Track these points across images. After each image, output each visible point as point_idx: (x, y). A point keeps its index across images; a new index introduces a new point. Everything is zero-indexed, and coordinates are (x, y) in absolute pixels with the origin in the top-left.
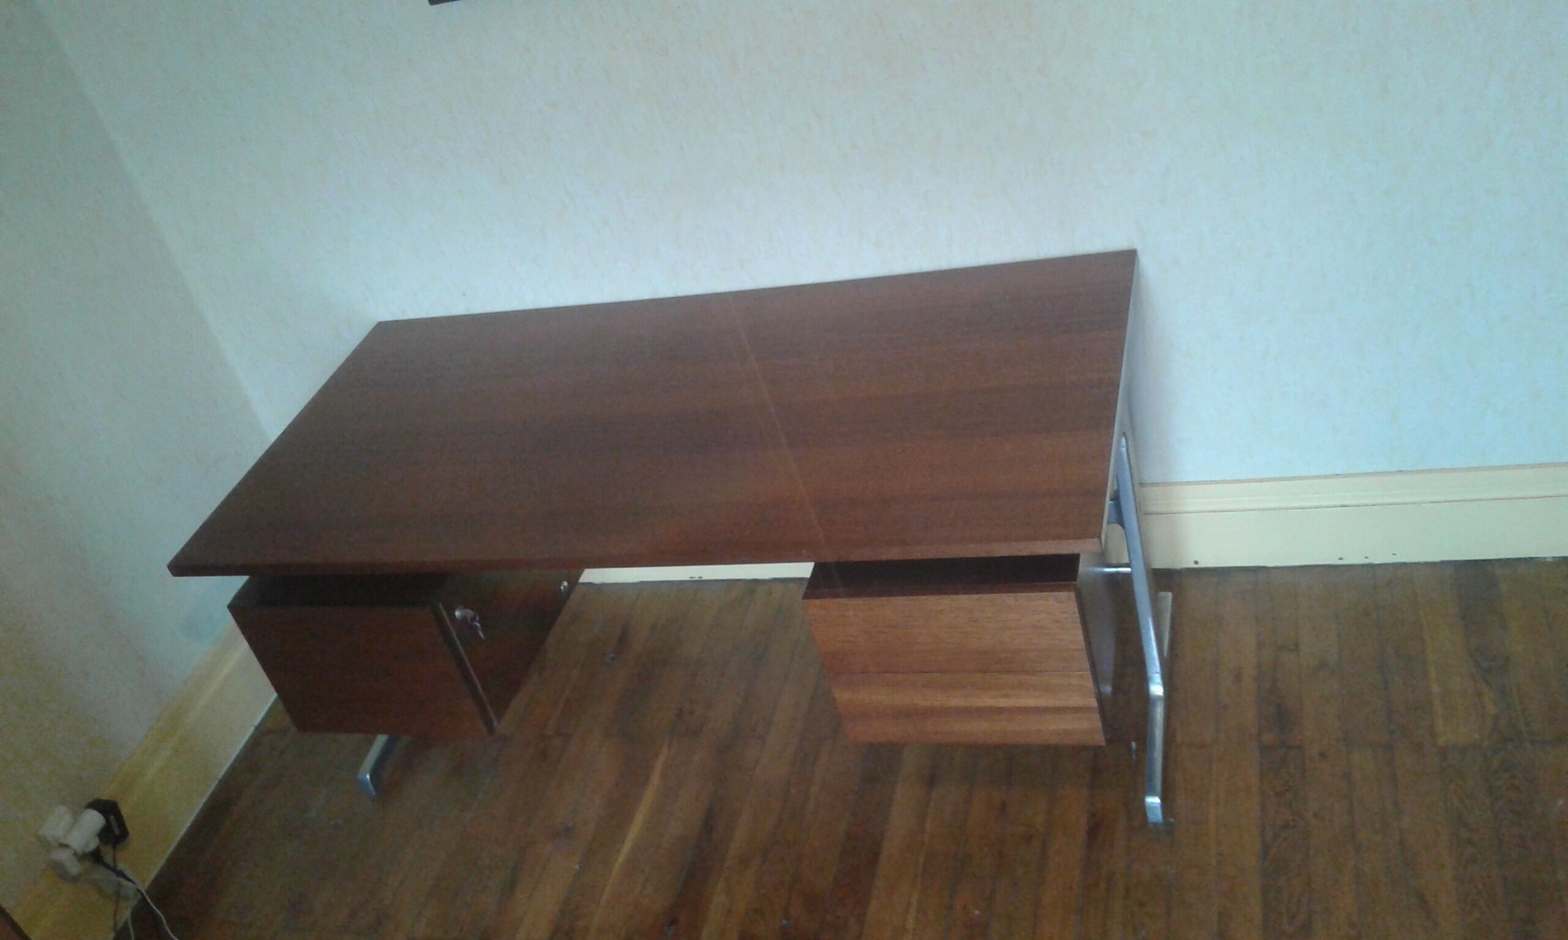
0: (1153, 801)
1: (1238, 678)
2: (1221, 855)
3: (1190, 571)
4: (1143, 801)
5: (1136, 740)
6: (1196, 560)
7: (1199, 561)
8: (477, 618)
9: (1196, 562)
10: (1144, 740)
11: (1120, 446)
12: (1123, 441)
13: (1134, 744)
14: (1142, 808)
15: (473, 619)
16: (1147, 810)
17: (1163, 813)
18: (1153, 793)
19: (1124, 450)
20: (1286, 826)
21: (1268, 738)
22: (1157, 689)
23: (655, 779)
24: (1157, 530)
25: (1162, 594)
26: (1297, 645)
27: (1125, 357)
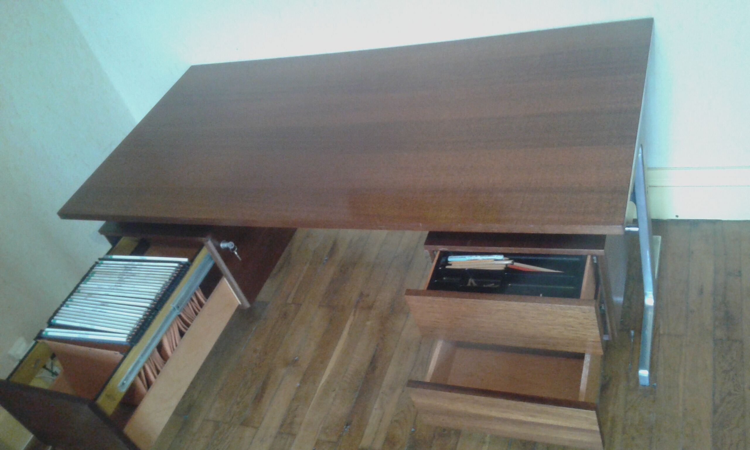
0: (644, 373)
1: (701, 291)
2: (686, 409)
3: (672, 220)
4: (637, 371)
5: (634, 329)
6: (677, 215)
7: (679, 215)
8: (236, 249)
9: (677, 216)
10: (640, 331)
11: (638, 154)
12: (640, 150)
13: (632, 332)
14: (637, 377)
15: (233, 249)
16: (640, 378)
17: (650, 380)
18: (644, 368)
19: (640, 155)
20: (730, 394)
21: (720, 334)
22: (649, 300)
23: (345, 333)
24: (654, 196)
25: (655, 237)
26: (740, 272)
27: (644, 93)
